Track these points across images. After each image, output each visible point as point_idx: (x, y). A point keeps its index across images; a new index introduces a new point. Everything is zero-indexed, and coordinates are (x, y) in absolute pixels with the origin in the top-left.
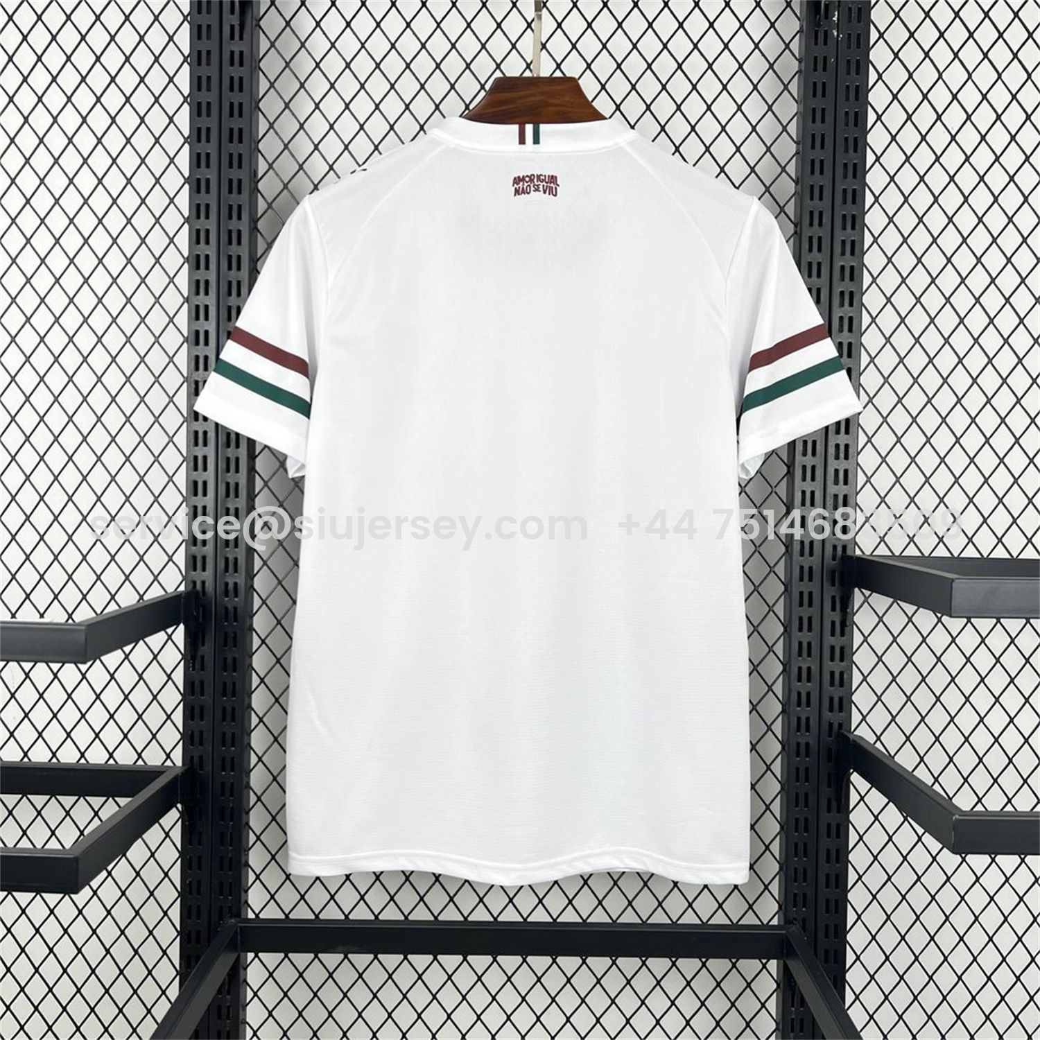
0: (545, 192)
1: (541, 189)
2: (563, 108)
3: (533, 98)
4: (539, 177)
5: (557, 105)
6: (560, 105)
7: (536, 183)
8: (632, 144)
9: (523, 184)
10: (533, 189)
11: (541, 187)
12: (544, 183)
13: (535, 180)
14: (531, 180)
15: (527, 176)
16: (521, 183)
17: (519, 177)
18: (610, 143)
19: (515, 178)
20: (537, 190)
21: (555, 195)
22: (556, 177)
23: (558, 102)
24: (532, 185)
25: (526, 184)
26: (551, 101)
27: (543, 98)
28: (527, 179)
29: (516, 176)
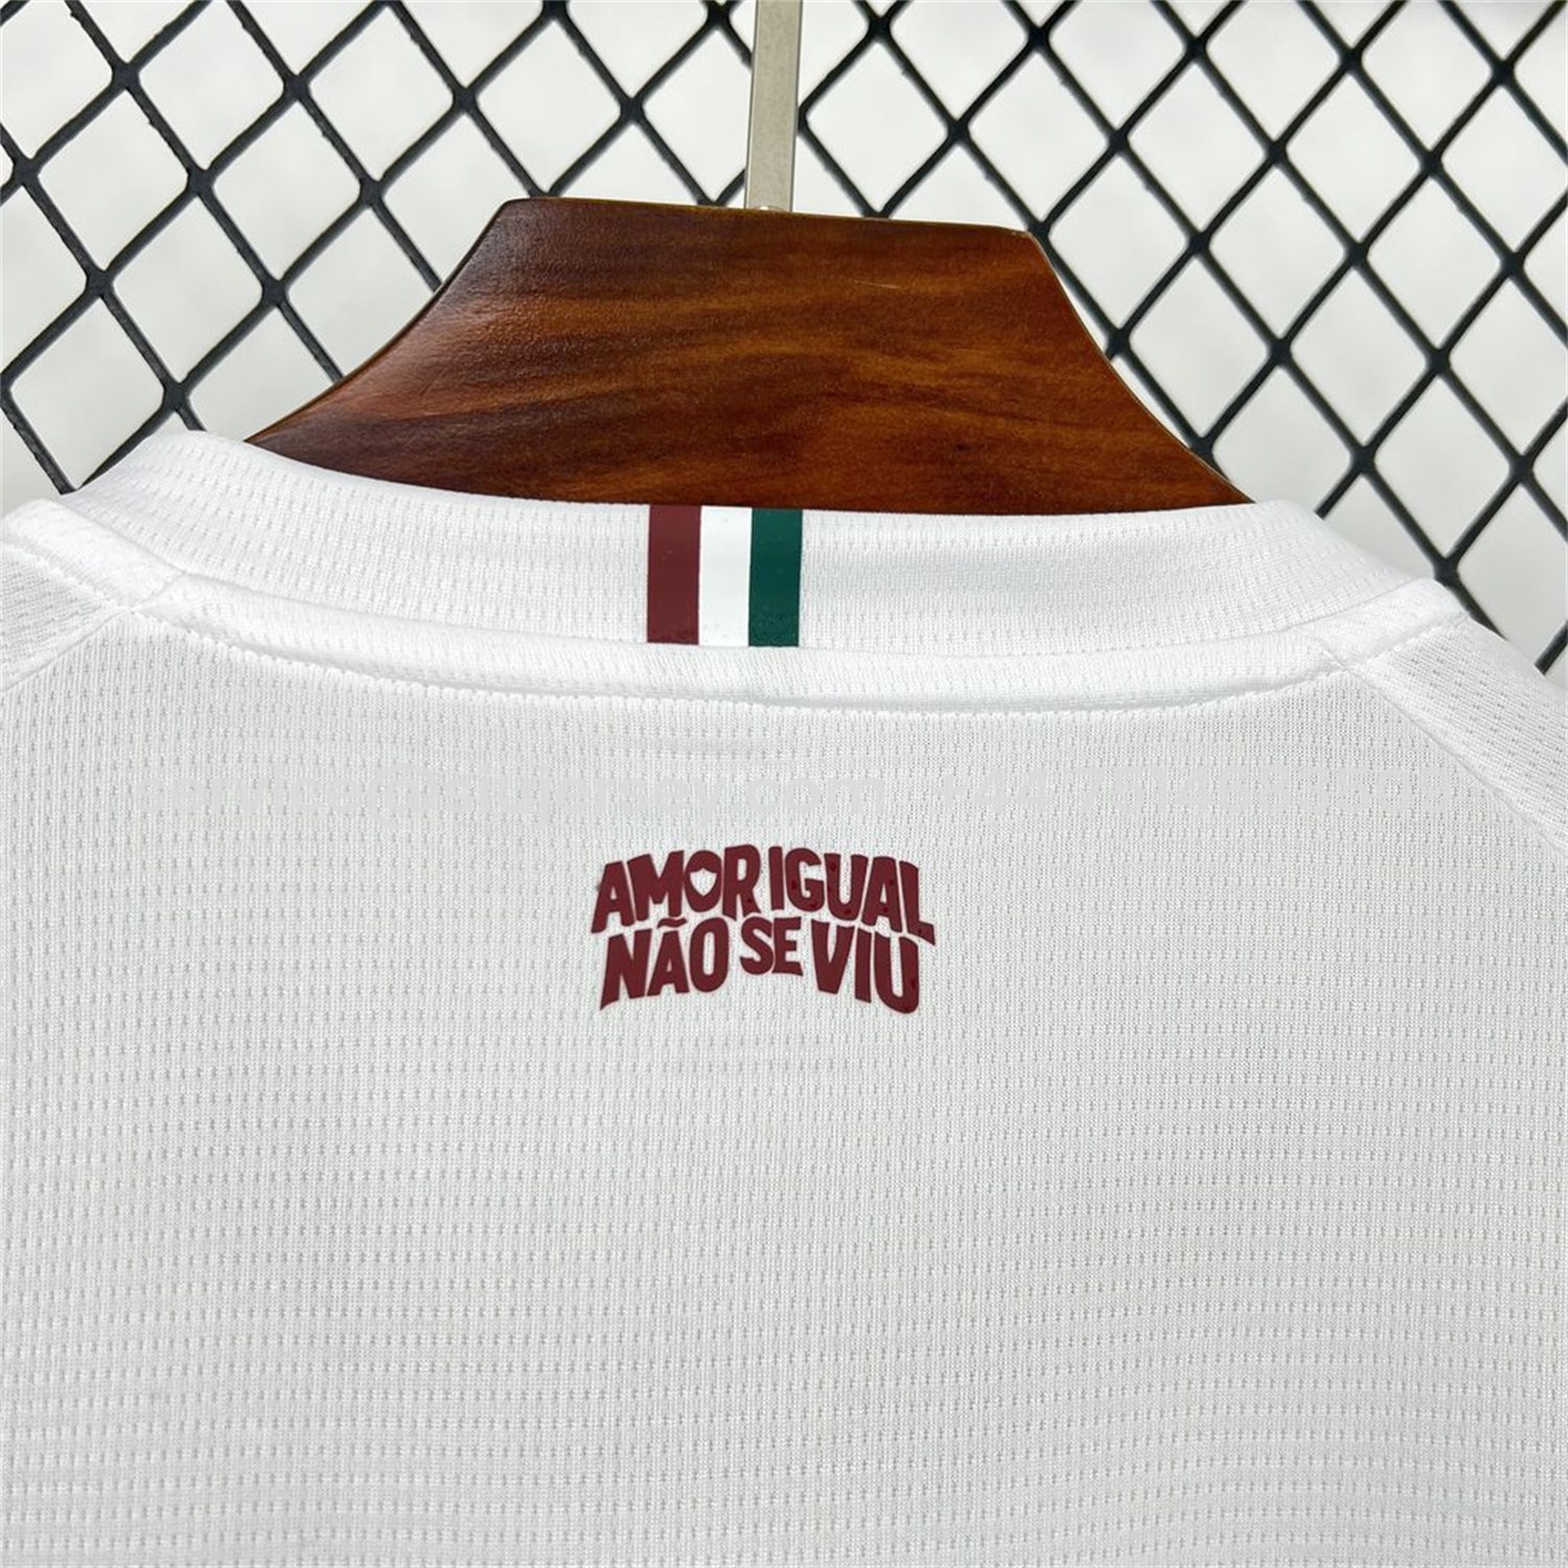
0: (829, 981)
1: (804, 954)
2: (956, 417)
3: (747, 346)
4: (787, 864)
5: (911, 395)
6: (936, 398)
7: (768, 914)
8: (1425, 664)
9: (674, 920)
10: (739, 949)
11: (803, 937)
12: (824, 914)
13: (762, 892)
14: (732, 891)
15: (704, 860)
16: (659, 911)
17: (642, 864)
18: (1287, 657)
19: (613, 872)
20: (772, 960)
21: (907, 1003)
22: (911, 872)
23: (918, 373)
24: (735, 927)
25: (693, 918)
26: (876, 365)
27: (822, 345)
28: (703, 881)
29: (624, 855)
